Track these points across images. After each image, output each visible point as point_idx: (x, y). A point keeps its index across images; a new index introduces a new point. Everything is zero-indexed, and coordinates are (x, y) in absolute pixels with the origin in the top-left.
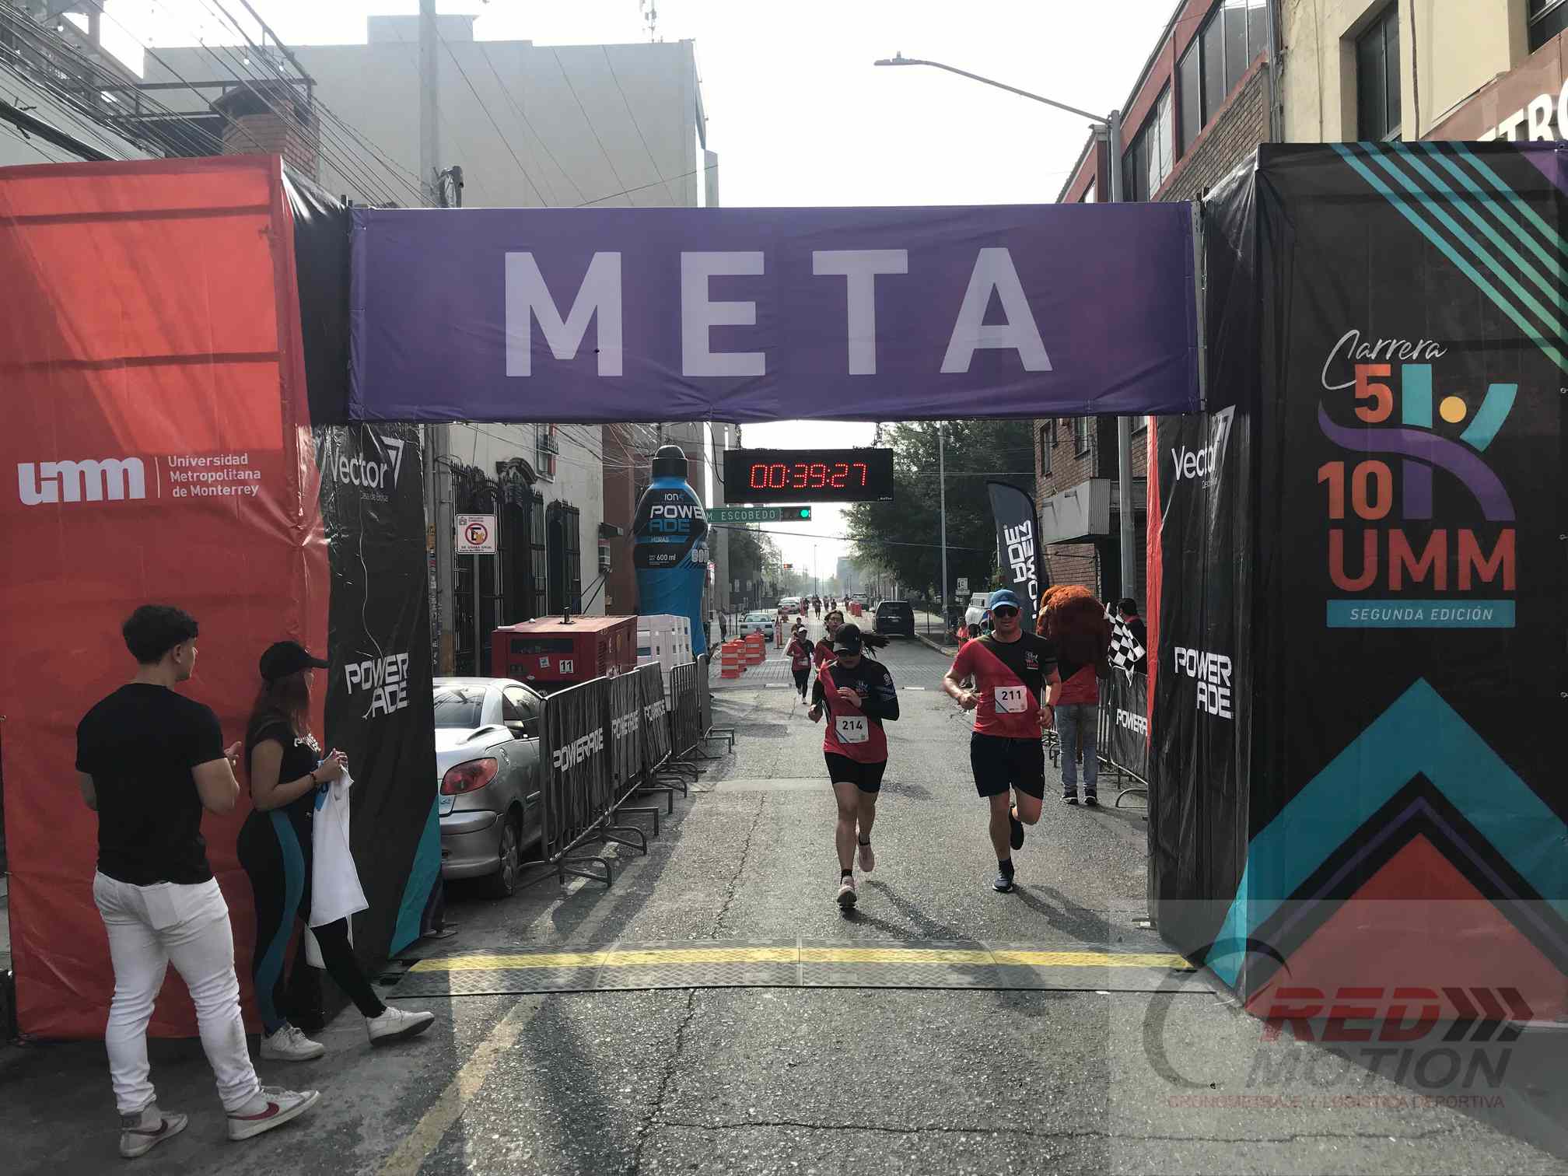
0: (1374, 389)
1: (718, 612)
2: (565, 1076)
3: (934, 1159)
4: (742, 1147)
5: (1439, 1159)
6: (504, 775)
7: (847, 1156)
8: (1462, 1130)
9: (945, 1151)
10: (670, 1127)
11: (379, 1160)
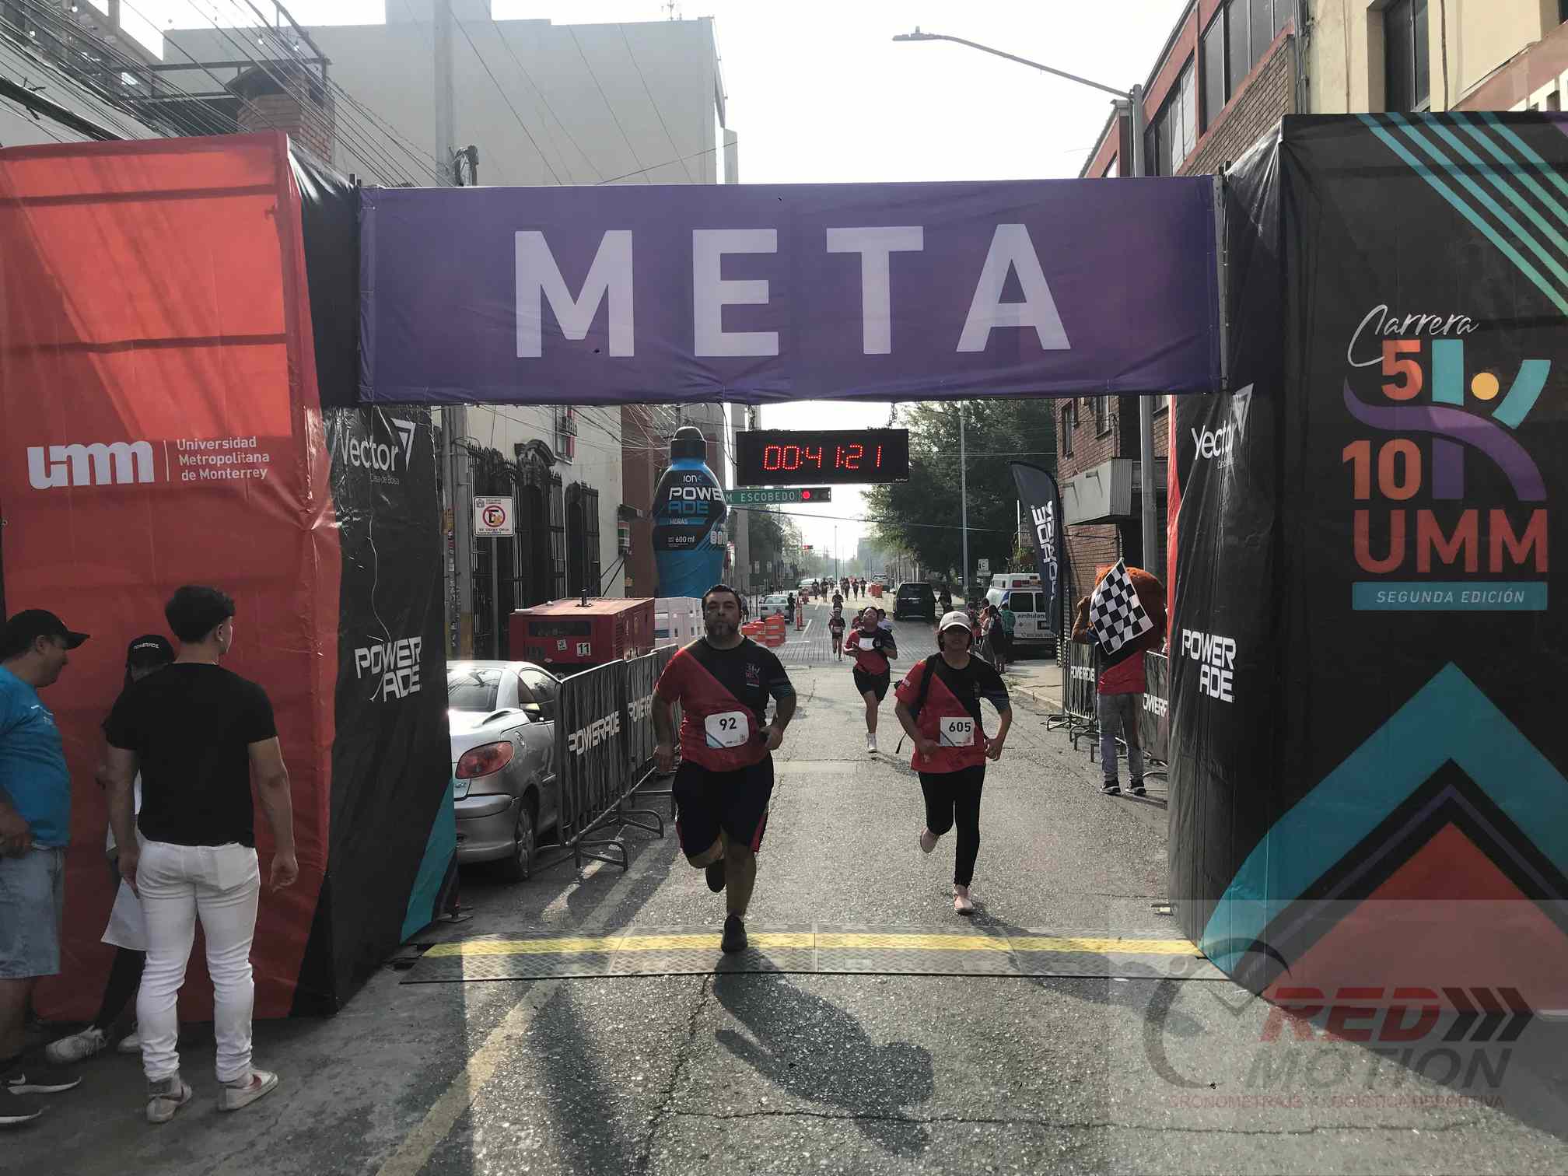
0: (1402, 366)
2: (576, 1063)
3: (948, 1150)
4: (753, 1137)
5: (1464, 1152)
6: (520, 758)
8: (1487, 1122)
9: (958, 1143)
10: (682, 1116)
11: (389, 1148)
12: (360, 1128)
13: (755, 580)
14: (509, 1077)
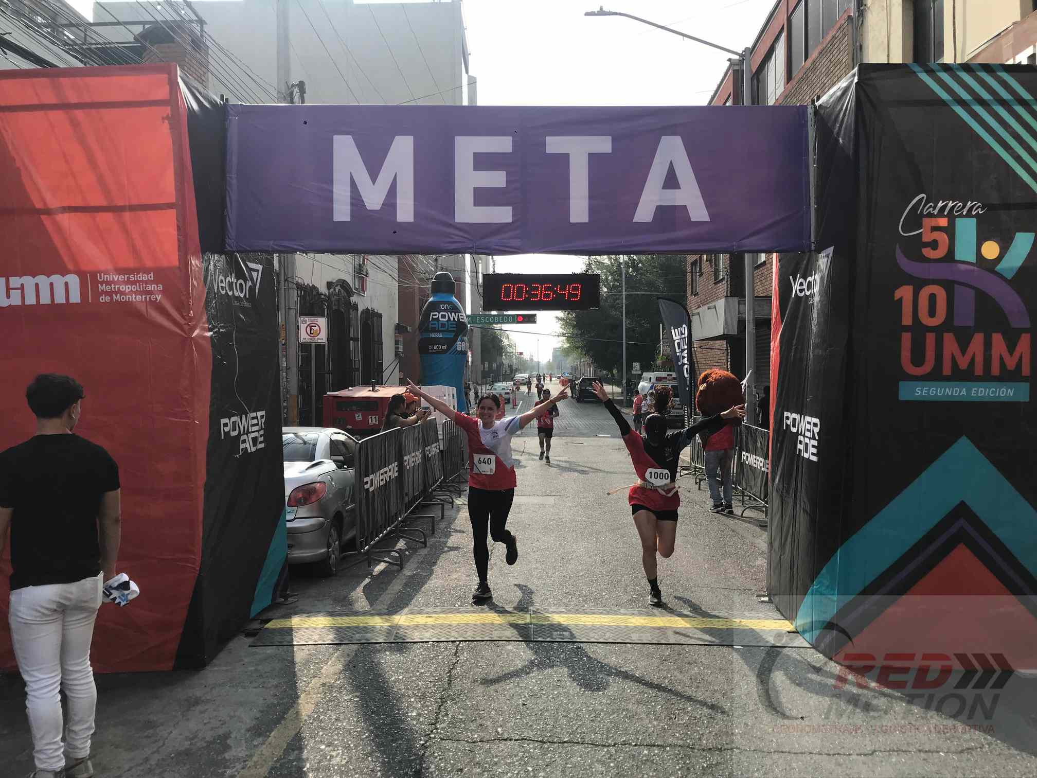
0: (937, 235)
1: (474, 383)
3: (627, 766)
5: (975, 769)
7: (567, 763)
8: (989, 747)
9: (633, 761)
10: (443, 741)
11: (242, 763)
12: (222, 749)
13: (485, 375)
14: (324, 713)
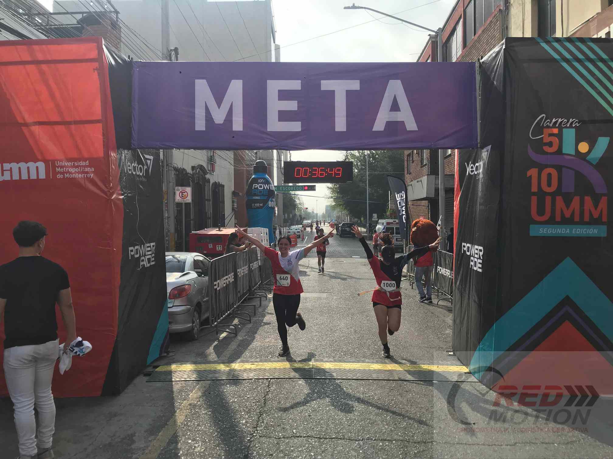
0: (551, 139)
1: (279, 226)
3: (370, 452)
4: (291, 447)
5: (575, 453)
6: (193, 291)
7: (334, 451)
9: (373, 449)
10: (261, 438)
11: (142, 452)
12: (130, 443)
13: (285, 221)
14: (191, 421)
